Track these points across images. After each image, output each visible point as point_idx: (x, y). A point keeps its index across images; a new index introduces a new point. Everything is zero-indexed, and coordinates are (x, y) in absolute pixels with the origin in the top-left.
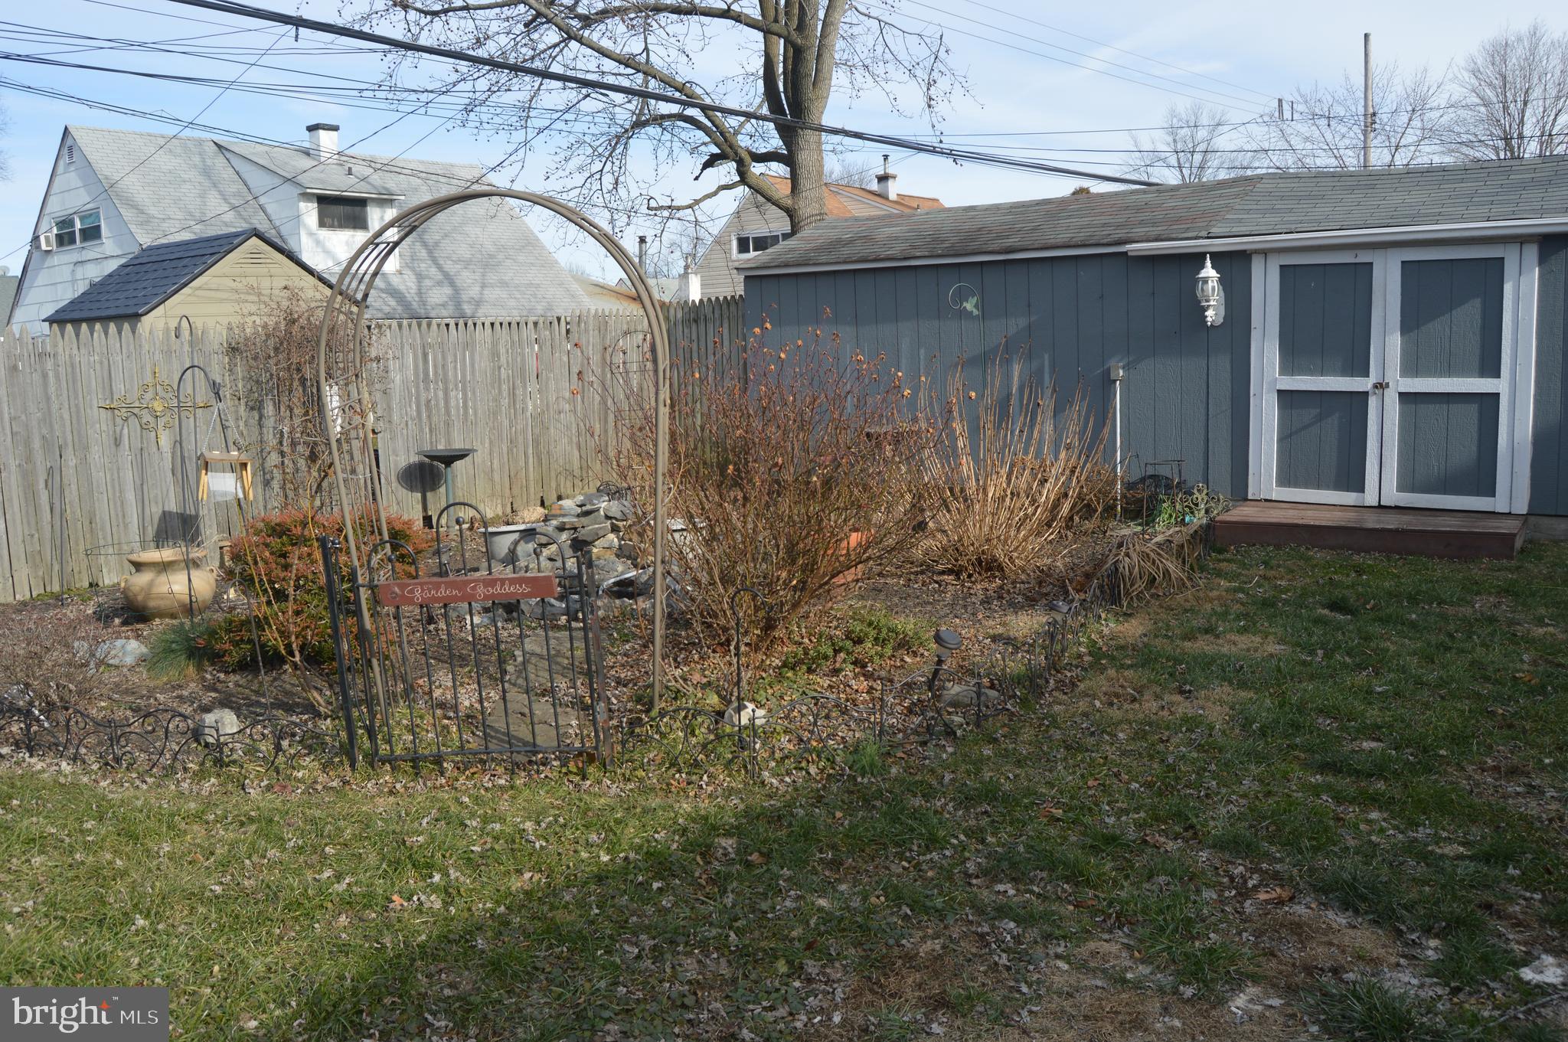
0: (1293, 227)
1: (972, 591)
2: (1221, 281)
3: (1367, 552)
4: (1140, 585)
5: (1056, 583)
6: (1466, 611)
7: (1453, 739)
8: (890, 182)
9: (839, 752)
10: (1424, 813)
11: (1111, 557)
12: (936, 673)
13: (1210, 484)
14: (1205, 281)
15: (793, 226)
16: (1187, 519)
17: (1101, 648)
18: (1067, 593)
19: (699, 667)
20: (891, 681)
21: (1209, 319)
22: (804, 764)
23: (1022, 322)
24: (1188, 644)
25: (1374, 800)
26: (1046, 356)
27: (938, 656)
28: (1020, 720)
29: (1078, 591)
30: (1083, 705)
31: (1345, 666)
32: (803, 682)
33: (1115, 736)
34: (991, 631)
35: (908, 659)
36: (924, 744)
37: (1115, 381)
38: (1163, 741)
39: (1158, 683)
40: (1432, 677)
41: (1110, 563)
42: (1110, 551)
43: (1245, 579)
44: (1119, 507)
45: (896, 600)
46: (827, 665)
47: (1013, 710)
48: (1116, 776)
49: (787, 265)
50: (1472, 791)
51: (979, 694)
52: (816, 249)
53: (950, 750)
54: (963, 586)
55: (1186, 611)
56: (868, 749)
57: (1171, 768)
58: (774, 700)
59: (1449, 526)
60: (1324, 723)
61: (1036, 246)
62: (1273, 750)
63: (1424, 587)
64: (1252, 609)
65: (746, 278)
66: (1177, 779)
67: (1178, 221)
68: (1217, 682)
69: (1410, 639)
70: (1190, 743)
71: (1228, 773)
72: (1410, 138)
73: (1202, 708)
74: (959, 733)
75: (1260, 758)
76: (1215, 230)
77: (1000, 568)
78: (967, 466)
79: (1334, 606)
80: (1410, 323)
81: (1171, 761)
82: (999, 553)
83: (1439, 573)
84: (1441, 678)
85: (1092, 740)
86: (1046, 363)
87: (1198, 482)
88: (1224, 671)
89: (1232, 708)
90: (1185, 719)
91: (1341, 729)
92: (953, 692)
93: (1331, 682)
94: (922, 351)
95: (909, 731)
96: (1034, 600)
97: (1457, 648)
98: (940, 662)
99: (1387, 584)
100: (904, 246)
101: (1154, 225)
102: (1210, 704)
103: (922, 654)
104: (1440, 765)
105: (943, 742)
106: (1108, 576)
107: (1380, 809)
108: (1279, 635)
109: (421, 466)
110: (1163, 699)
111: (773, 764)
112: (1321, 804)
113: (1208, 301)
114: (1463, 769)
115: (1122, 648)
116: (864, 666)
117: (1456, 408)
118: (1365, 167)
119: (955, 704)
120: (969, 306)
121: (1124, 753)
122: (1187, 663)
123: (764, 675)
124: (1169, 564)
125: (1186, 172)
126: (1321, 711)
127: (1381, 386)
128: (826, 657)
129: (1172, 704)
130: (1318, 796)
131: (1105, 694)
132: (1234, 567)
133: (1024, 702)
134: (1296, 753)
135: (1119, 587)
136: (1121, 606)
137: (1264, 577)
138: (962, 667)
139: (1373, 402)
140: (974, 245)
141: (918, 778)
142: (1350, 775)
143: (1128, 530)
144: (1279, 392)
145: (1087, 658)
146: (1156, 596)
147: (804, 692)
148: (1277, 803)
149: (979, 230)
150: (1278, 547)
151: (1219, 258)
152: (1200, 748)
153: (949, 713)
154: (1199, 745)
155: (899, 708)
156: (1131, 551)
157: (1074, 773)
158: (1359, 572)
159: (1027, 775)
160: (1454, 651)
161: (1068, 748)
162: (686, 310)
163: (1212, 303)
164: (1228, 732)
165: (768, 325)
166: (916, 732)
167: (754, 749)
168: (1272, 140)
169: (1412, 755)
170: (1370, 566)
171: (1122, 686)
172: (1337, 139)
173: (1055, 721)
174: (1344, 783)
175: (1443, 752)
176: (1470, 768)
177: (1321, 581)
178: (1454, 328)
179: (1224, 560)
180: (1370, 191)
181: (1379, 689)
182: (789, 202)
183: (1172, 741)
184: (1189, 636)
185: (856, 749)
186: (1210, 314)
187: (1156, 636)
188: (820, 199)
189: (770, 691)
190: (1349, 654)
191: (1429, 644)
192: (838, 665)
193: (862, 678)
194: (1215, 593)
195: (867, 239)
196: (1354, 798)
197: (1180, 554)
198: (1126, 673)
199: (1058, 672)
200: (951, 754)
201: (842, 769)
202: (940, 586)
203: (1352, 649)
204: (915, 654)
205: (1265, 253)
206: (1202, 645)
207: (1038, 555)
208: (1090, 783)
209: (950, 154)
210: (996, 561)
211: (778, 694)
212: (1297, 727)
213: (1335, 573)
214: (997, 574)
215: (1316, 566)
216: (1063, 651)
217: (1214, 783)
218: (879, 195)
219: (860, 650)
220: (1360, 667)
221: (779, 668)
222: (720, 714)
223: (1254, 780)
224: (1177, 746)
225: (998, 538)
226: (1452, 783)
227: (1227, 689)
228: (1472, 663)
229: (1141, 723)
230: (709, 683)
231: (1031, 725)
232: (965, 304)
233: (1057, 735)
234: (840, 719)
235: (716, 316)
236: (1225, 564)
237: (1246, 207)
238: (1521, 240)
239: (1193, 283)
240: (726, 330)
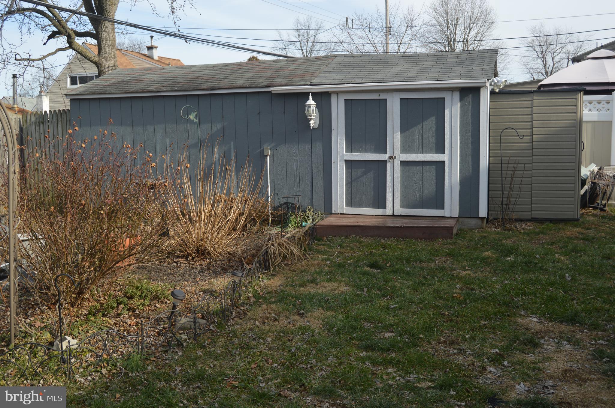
0: (350, 81)
1: (194, 266)
2: (317, 106)
3: (388, 238)
4: (279, 259)
5: (237, 260)
6: (432, 265)
7: (426, 329)
8: (154, 50)
9: (119, 360)
10: (413, 367)
11: (265, 246)
12: (172, 313)
13: (314, 207)
14: (309, 106)
15: (99, 71)
16: (304, 224)
17: (259, 294)
18: (243, 265)
19: (40, 317)
20: (149, 318)
21: (312, 125)
22: (99, 369)
23: (220, 126)
24: (302, 289)
25: (390, 363)
26: (232, 143)
27: (173, 303)
28: (217, 335)
29: (248, 264)
30: (249, 324)
31: (377, 295)
32: (100, 322)
33: (266, 339)
34: (203, 288)
35: (158, 306)
36: (166, 351)
37: (266, 156)
38: (289, 340)
39: (287, 310)
40: (416, 299)
41: (264, 249)
42: (264, 242)
43: (331, 254)
44: (270, 219)
45: (153, 273)
46: (113, 313)
47: (214, 329)
48: (266, 361)
49: (93, 94)
50: (434, 354)
51: (195, 323)
52: (110, 85)
53: (180, 354)
54: (189, 263)
55: (302, 272)
56: (135, 357)
57: (293, 354)
58: (83, 333)
59: (424, 224)
60: (367, 325)
61: (226, 87)
62: (343, 341)
63: (413, 254)
64: (334, 269)
65: (71, 100)
66: (296, 360)
67: (296, 76)
68: (316, 308)
69: (407, 280)
70: (303, 340)
71: (321, 355)
72: (406, 40)
73: (309, 322)
74: (185, 344)
75: (336, 345)
76: (314, 82)
77: (209, 253)
78: (191, 200)
79: (373, 266)
80: (404, 128)
81: (293, 350)
82: (208, 246)
83: (420, 247)
84: (421, 299)
85: (254, 343)
86: (232, 147)
87: (309, 205)
88: (320, 302)
89: (323, 321)
90: (301, 328)
91: (375, 328)
92: (182, 322)
93: (370, 304)
94: (168, 140)
95: (158, 345)
96: (226, 270)
97: (428, 284)
98: (174, 307)
99: (396, 253)
100: (158, 85)
101: (285, 77)
102: (313, 319)
103: (166, 303)
104: (420, 342)
105: (176, 350)
106: (263, 256)
107: (393, 367)
108: (346, 282)
110: (290, 319)
111: (81, 370)
112: (366, 367)
113: (311, 116)
114: (430, 343)
115: (270, 293)
116: (134, 311)
117: (426, 168)
118: (386, 52)
119: (183, 329)
120: (192, 117)
121: (270, 349)
122: (302, 299)
123: (78, 319)
124: (292, 248)
125: (305, 51)
126: (366, 319)
127: (392, 158)
128: (113, 308)
129: (294, 321)
130: (364, 363)
131: (261, 318)
132: (325, 248)
133: (219, 325)
134: (354, 342)
135: (269, 261)
136: (270, 271)
137: (340, 252)
138: (187, 308)
139: (389, 165)
140: (194, 86)
141: (163, 371)
142: (379, 351)
143: (275, 230)
144: (346, 161)
145: (252, 299)
146: (287, 265)
147: (100, 328)
148: (345, 368)
149: (197, 78)
150: (347, 237)
151: (316, 95)
152: (308, 343)
153: (180, 334)
154: (307, 341)
155: (153, 333)
156: (274, 243)
157: (245, 361)
158: (384, 248)
159: (220, 364)
160: (426, 285)
161: (242, 348)
162: (37, 116)
163: (313, 117)
164: (321, 333)
165: (77, 128)
166: (161, 346)
167: (70, 362)
168: (344, 37)
169: (407, 338)
170: (389, 245)
171: (269, 313)
172: (374, 38)
173: (235, 334)
174: (376, 355)
175: (421, 336)
176: (434, 343)
177: (366, 253)
178: (424, 130)
179: (321, 245)
180: (386, 64)
181: (392, 306)
182: (97, 59)
183: (294, 340)
184: (303, 285)
185: (129, 357)
186: (312, 122)
187: (287, 286)
188: (114, 58)
189: (81, 329)
190: (379, 290)
191: (415, 282)
192: (119, 312)
193: (133, 318)
194: (316, 262)
195: (138, 80)
196: (381, 362)
197: (299, 243)
198: (271, 306)
199: (237, 307)
200: (181, 356)
201: (121, 370)
202: (177, 264)
203: (380, 287)
204: (162, 303)
205: (337, 93)
206: (310, 289)
207: (227, 245)
208: (253, 366)
209: (184, 37)
210: (206, 250)
211: (85, 330)
212: (354, 328)
213: (373, 249)
214: (207, 256)
215: (364, 246)
216: (240, 296)
217: (314, 360)
218: (148, 57)
219: (132, 302)
220: (384, 296)
221: (86, 315)
222: (51, 344)
223: (334, 357)
224: (297, 343)
225: (207, 238)
226: (425, 351)
227: (321, 311)
228: (434, 291)
229: (279, 332)
230: (46, 326)
231: (223, 337)
232: (189, 116)
233: (236, 341)
234: (120, 342)
235: (55, 120)
236: (322, 246)
237: (328, 70)
238: (452, 90)
239: (304, 107)
240: (60, 129)
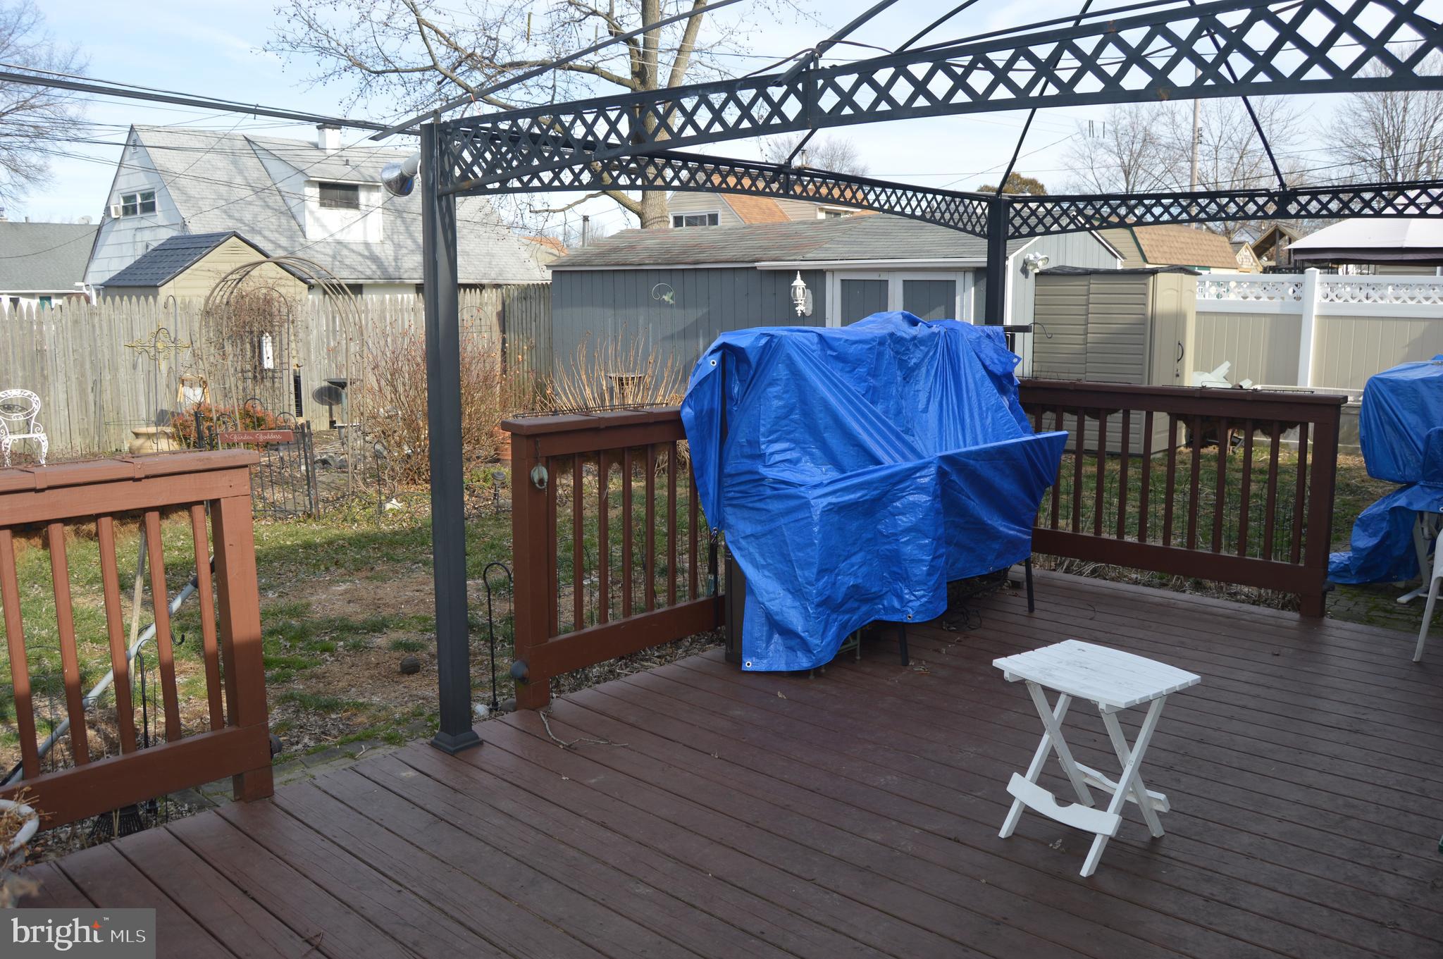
0: (846, 256)
2: (806, 289)
14: (796, 288)
21: (799, 312)
23: (705, 310)
49: (573, 265)
65: (553, 272)
76: (809, 256)
109: (329, 388)
113: (798, 300)
120: (667, 298)
151: (806, 274)
163: (801, 301)
182: (639, 208)
186: (800, 309)
205: (833, 271)
232: (664, 297)
237: (841, 239)
238: (964, 270)
239: (789, 289)
240: (542, 306)
